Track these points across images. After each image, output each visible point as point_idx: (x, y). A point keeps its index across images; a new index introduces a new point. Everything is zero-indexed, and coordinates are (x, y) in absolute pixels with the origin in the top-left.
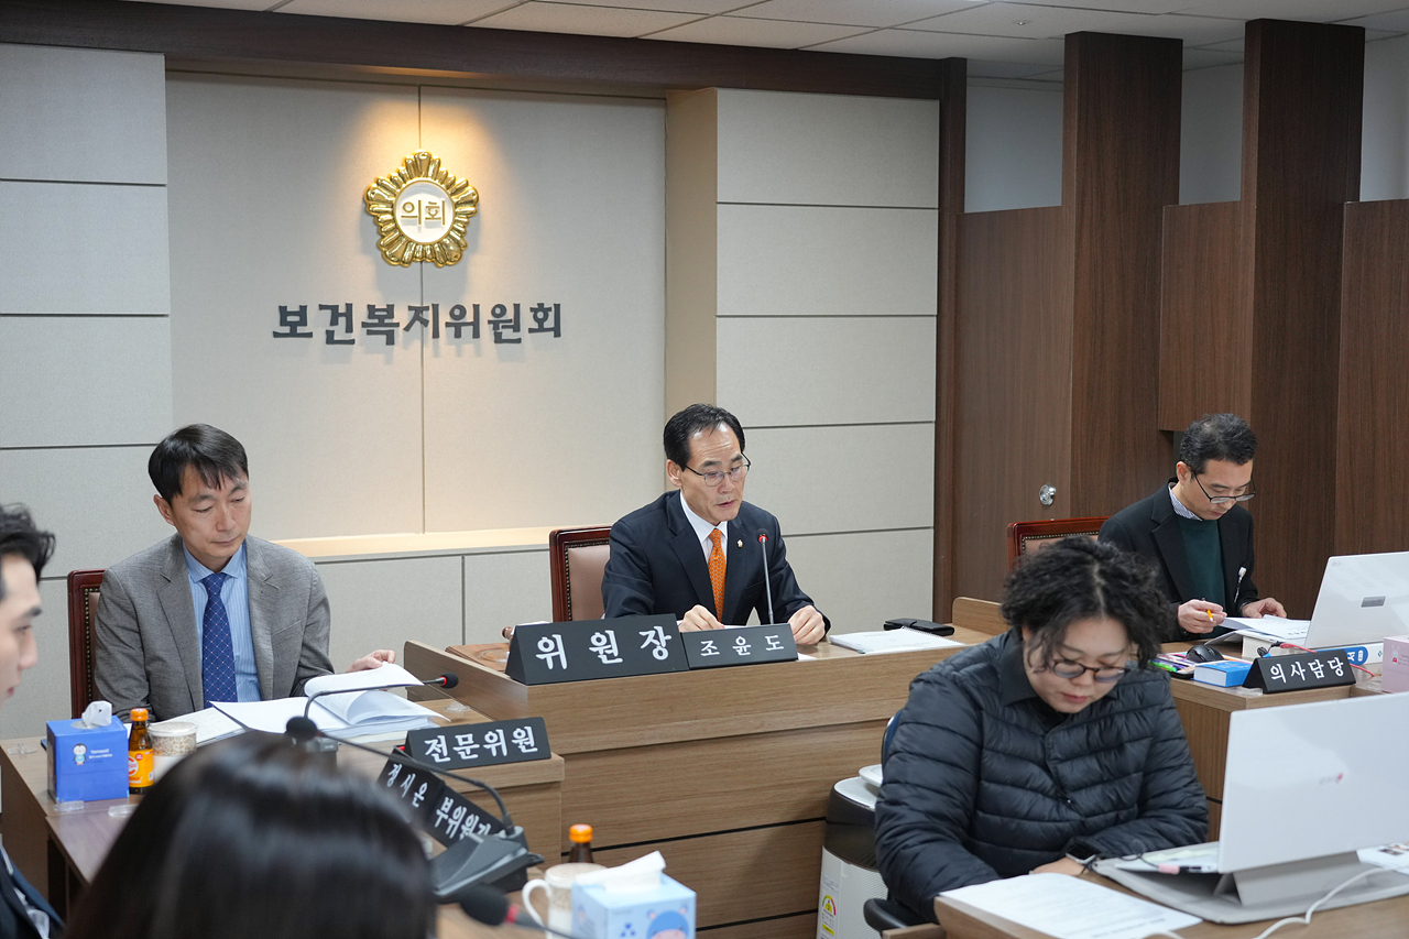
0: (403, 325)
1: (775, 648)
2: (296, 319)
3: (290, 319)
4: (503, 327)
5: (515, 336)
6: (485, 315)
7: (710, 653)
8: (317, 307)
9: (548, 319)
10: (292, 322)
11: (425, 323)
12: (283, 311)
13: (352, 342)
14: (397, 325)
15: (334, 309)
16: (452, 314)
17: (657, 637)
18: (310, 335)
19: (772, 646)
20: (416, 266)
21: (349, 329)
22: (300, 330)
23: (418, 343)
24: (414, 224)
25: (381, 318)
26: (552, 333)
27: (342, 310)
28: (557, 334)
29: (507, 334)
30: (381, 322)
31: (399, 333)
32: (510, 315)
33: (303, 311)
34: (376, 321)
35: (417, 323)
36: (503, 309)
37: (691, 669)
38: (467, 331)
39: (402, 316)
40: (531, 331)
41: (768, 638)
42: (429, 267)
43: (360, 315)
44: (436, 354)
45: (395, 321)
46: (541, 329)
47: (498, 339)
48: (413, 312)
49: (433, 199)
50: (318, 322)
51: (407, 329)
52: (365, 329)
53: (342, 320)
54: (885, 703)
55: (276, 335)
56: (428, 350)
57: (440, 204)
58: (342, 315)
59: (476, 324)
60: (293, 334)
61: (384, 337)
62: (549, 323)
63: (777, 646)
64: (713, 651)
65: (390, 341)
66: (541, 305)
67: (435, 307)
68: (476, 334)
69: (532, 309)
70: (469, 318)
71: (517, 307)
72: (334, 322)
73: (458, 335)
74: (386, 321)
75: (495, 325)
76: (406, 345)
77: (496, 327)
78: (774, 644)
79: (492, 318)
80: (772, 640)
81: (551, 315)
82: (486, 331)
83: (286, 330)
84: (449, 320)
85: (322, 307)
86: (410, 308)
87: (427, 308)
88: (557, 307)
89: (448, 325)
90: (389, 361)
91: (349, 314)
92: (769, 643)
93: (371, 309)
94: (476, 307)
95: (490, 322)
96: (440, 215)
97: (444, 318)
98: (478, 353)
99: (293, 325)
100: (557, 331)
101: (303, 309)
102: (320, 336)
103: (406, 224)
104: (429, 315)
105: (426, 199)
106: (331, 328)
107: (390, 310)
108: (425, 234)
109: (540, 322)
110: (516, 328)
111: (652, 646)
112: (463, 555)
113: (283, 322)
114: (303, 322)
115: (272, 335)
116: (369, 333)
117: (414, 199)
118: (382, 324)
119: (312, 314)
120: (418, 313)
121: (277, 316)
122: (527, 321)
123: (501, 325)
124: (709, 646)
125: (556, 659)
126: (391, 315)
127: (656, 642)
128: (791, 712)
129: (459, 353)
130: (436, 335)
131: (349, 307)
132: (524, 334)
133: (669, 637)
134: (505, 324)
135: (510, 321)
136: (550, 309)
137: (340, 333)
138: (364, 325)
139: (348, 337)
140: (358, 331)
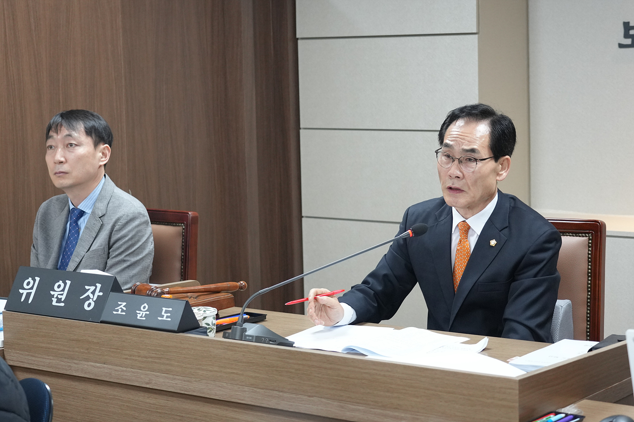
1: (164, 318)
7: (119, 312)
17: (93, 293)
19: (163, 316)
37: (102, 322)
41: (164, 309)
54: (246, 389)
55: (621, 46)
63: (167, 317)
64: (123, 311)
78: (165, 315)
80: (166, 312)
83: (629, 41)
92: (163, 313)
111: (88, 298)
113: (627, 35)
115: (617, 46)
124: (122, 306)
125: (29, 295)
127: (91, 296)
128: (171, 376)
133: (101, 294)
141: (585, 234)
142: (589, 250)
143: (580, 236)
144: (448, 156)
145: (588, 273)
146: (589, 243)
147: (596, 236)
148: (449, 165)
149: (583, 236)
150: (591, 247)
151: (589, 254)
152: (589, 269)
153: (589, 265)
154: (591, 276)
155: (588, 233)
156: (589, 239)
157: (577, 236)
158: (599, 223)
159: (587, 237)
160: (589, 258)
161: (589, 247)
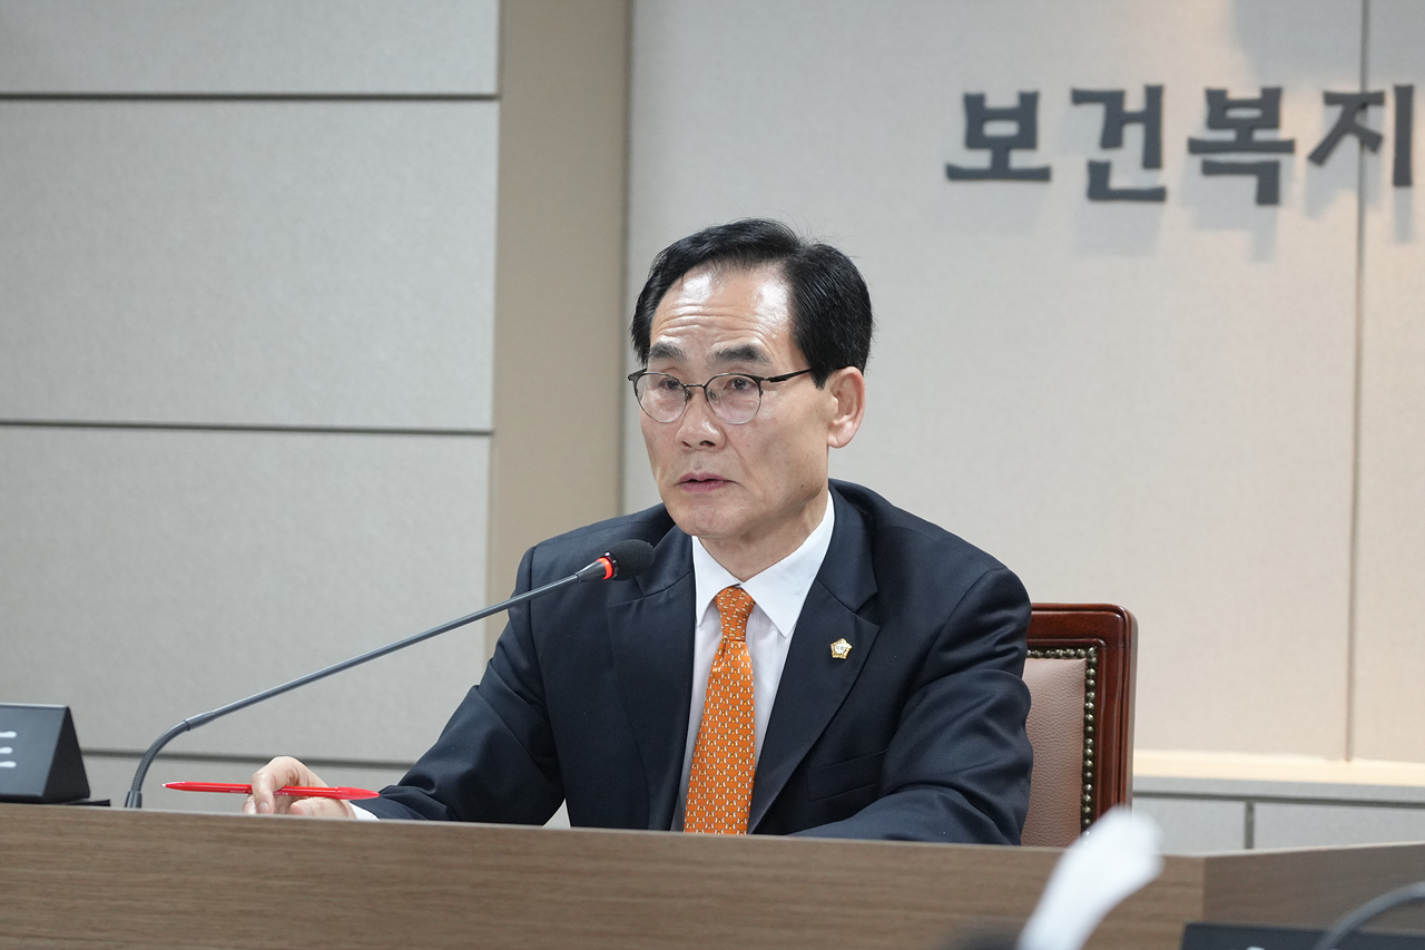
0: (1307, 145)
2: (1006, 129)
3: (995, 129)
8: (1066, 97)
10: (998, 140)
11: (1371, 141)
12: (976, 110)
13: (1157, 195)
14: (1288, 147)
15: (1113, 101)
18: (1042, 175)
21: (1152, 158)
22: (1019, 159)
23: (1347, 202)
25: (1246, 128)
27: (1135, 103)
30: (1242, 139)
31: (1296, 172)
33: (1026, 109)
34: (1228, 136)
35: (1350, 144)
39: (1304, 121)
43: (1184, 120)
44: (1403, 231)
45: (1283, 134)
48: (1336, 112)
50: (1067, 140)
51: (1320, 156)
52: (1197, 160)
53: (1134, 135)
55: (955, 174)
56: (1380, 221)
58: (1134, 118)
60: (1000, 171)
61: (1249, 184)
65: (1269, 193)
67: (1406, 97)
72: (1111, 138)
74: (1261, 135)
76: (1314, 207)
83: (982, 159)
85: (1080, 97)
86: (1331, 99)
87: (1378, 99)
90: (1263, 250)
91: (1152, 116)
93: (1218, 103)
99: (1001, 148)
101: (1029, 102)
102: (1071, 178)
104: (1383, 120)
106: (1102, 156)
107: (1270, 102)
112: (1250, 801)
113: (974, 139)
114: (1027, 139)
115: (940, 174)
116: (1210, 169)
118: (1244, 144)
119: (1053, 116)
120: (1351, 111)
121: (957, 123)
126: (1271, 118)
130: (1403, 177)
131: (1154, 95)
137: (1126, 170)
138: (1195, 147)
139: (1147, 180)
140: (1177, 166)
141: (1075, 650)
142: (1087, 700)
143: (1058, 657)
144: (672, 385)
145: (1085, 769)
146: (1088, 677)
147: (1111, 655)
148: (676, 415)
149: (1068, 657)
150: (1095, 688)
151: (1087, 710)
152: (1086, 757)
153: (1086, 746)
154: (1092, 781)
155: (1086, 647)
156: (1089, 665)
157: (1048, 657)
158: (1121, 613)
159: (1079, 657)
160: (1087, 723)
161: (1088, 688)
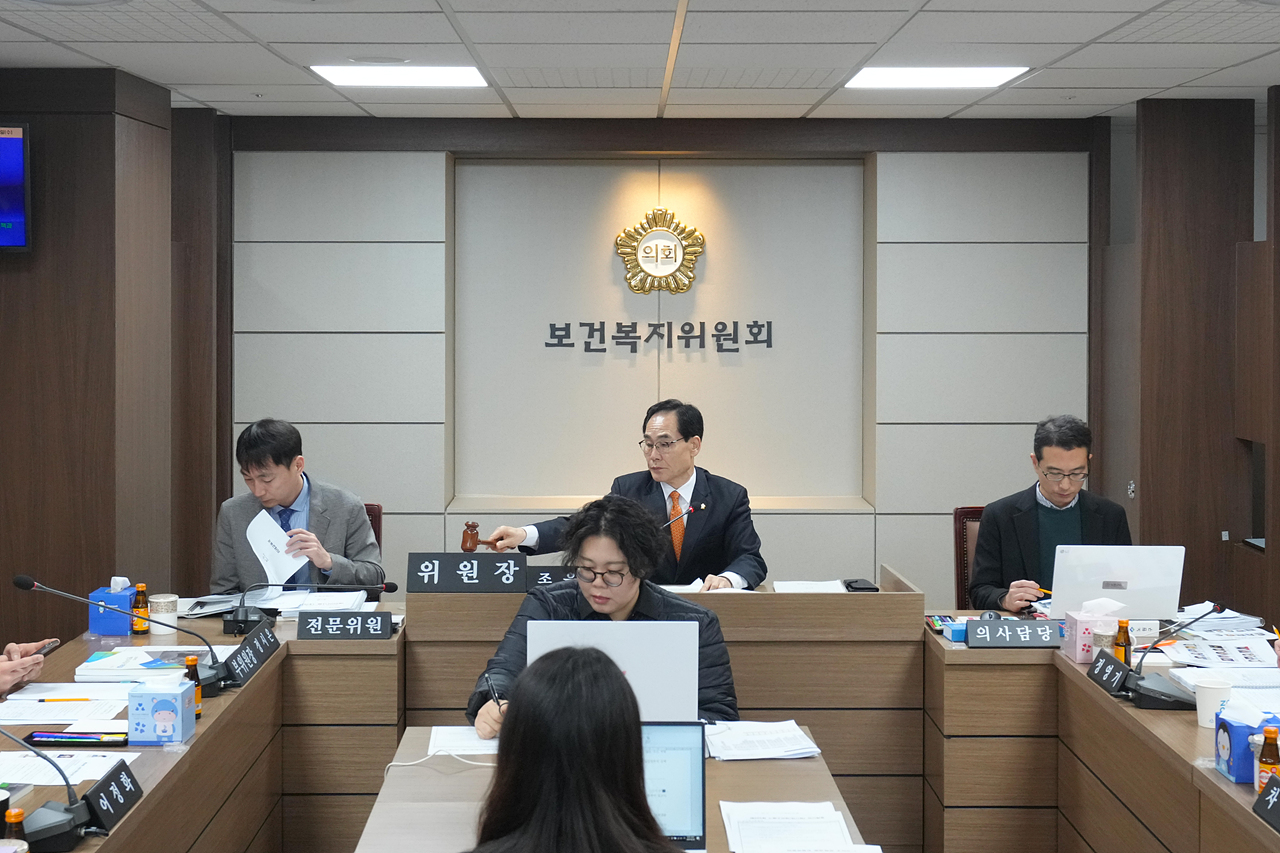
0: (643, 338)
2: (563, 333)
3: (557, 333)
4: (725, 339)
5: (735, 346)
6: (710, 330)
8: (578, 324)
9: (762, 334)
10: (560, 336)
11: (661, 336)
13: (604, 350)
14: (639, 338)
15: (591, 326)
16: (683, 329)
18: (572, 345)
20: (654, 293)
21: (602, 341)
22: (565, 341)
23: (655, 351)
24: (651, 262)
25: (627, 332)
26: (765, 344)
27: (597, 326)
28: (769, 345)
29: (728, 345)
30: (627, 336)
31: (641, 344)
32: (730, 330)
33: (567, 328)
34: (623, 335)
35: (655, 336)
36: (725, 326)
38: (695, 343)
39: (643, 331)
40: (747, 342)
42: (665, 294)
43: (611, 330)
44: (670, 359)
45: (637, 334)
46: (756, 341)
47: (720, 349)
48: (652, 328)
49: (668, 243)
50: (579, 336)
51: (647, 340)
52: (614, 341)
53: (597, 335)
55: (547, 345)
56: (664, 357)
57: (672, 247)
58: (597, 330)
59: (702, 337)
60: (560, 344)
61: (629, 347)
62: (763, 336)
65: (634, 350)
66: (756, 322)
67: (670, 325)
68: (702, 345)
69: (748, 326)
70: (697, 332)
71: (736, 324)
72: (591, 335)
73: (687, 345)
74: (631, 335)
75: (718, 338)
76: (646, 353)
77: (718, 340)
79: (715, 333)
81: (764, 330)
82: (710, 342)
83: (555, 341)
84: (681, 334)
85: (582, 325)
86: (650, 325)
87: (663, 325)
88: (769, 324)
89: (679, 338)
90: (633, 364)
91: (602, 329)
93: (620, 326)
94: (702, 325)
95: (713, 336)
96: (672, 255)
97: (677, 332)
98: (704, 359)
99: (560, 338)
100: (769, 343)
101: (568, 326)
102: (580, 346)
103: (645, 262)
104: (664, 331)
105: (662, 243)
106: (589, 340)
107: (634, 326)
108: (661, 270)
109: (755, 336)
110: (735, 340)
113: (553, 336)
114: (568, 336)
116: (618, 343)
117: (652, 244)
118: (627, 337)
119: (574, 329)
120: (655, 329)
122: (744, 334)
123: (722, 338)
126: (635, 330)
129: (688, 359)
130: (670, 345)
131: (602, 324)
132: (741, 344)
134: (726, 338)
135: (730, 335)
136: (763, 326)
137: (595, 343)
138: (614, 338)
139: (601, 346)
140: (609, 342)
